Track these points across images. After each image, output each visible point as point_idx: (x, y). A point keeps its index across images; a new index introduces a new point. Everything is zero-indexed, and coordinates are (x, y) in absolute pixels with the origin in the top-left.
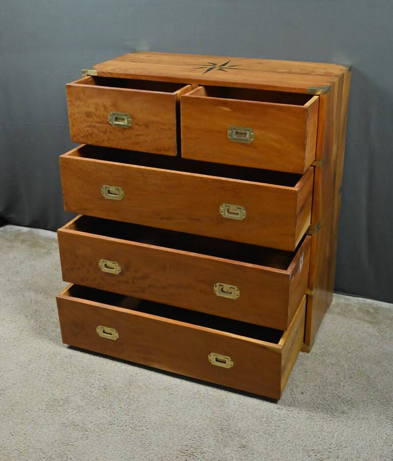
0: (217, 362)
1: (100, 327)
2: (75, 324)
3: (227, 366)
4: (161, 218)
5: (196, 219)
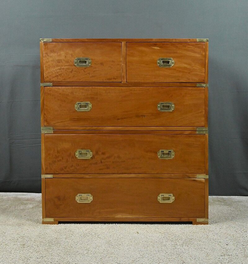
0: (163, 200)
1: (79, 194)
2: (59, 198)
3: (171, 201)
4: (118, 119)
5: (142, 116)
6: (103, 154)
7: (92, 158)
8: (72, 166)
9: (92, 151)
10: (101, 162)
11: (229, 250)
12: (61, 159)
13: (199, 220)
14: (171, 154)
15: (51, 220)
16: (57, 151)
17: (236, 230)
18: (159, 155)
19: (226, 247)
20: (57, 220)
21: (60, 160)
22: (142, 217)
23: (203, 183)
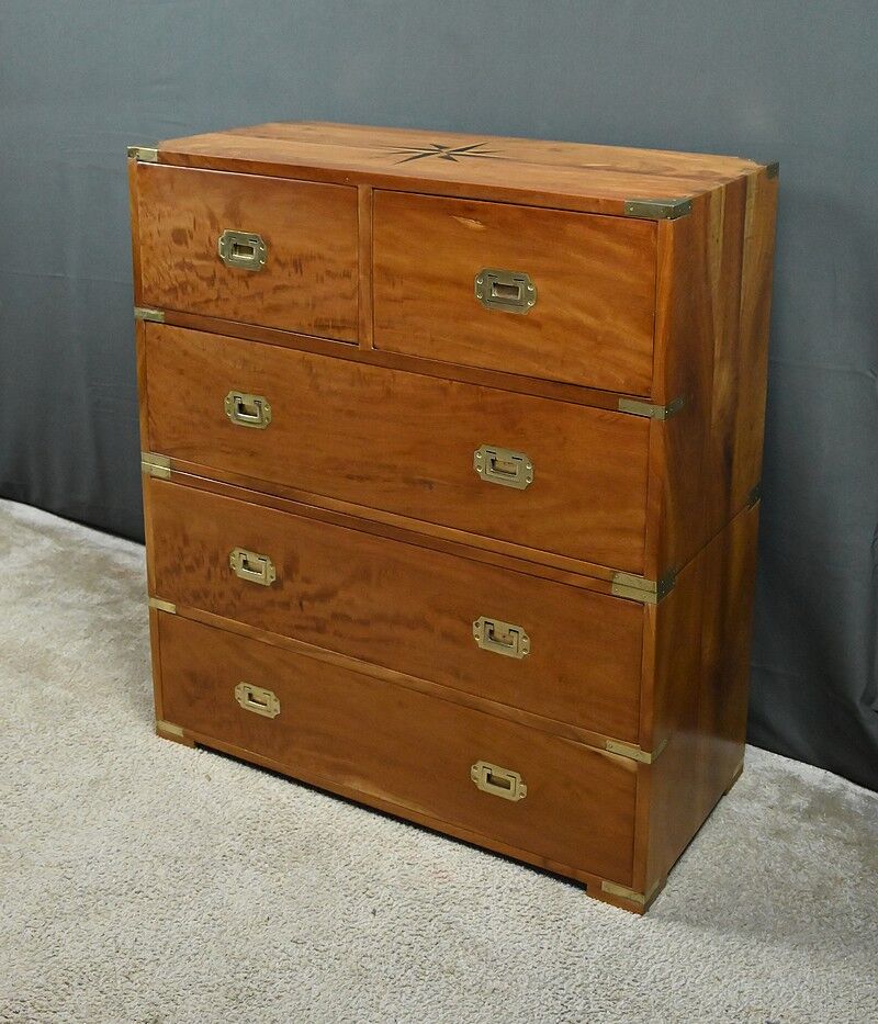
0: (490, 785)
1: (243, 684)
3: (514, 795)
4: (350, 477)
5: (424, 482)
7: (277, 585)
9: (274, 564)
10: (301, 605)
12: (194, 563)
15: (177, 730)
18: (479, 633)
20: (190, 737)
21: (192, 568)
23: (631, 773)
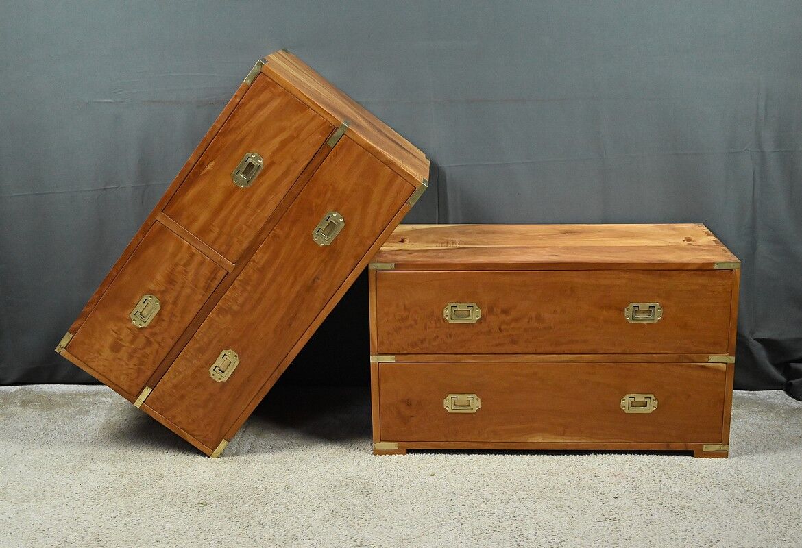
0: (633, 408)
1: (450, 396)
2: (408, 403)
3: (649, 410)
6: (505, 312)
7: (479, 321)
8: (437, 337)
9: (479, 307)
10: (500, 329)
11: (616, 509)
12: (413, 323)
13: (708, 447)
14: (654, 312)
15: (393, 446)
16: (403, 307)
17: (643, 468)
18: (628, 313)
19: (612, 503)
20: (402, 447)
21: (411, 326)
22: (583, 441)
23: (723, 371)
